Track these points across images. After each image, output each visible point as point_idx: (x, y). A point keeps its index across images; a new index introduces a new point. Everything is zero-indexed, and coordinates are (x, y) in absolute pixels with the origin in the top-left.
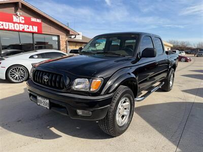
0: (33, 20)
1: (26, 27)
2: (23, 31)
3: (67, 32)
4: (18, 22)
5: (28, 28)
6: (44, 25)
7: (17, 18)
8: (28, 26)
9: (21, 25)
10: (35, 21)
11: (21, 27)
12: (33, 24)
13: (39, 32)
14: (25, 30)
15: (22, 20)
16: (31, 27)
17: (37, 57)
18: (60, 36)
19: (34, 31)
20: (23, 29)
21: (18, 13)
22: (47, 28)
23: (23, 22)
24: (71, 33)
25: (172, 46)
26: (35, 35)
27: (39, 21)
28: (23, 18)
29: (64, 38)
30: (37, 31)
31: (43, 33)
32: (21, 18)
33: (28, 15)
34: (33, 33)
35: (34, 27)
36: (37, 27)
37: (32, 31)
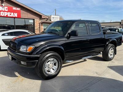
0: (14, 8)
1: (9, 14)
2: (7, 17)
3: (40, 16)
4: (4, 10)
5: (11, 14)
6: (22, 12)
7: (3, 8)
8: (10, 13)
9: (5, 13)
10: (16, 9)
11: (5, 14)
13: (19, 17)
14: (9, 16)
15: (6, 9)
16: (12, 13)
17: (7, 34)
18: (35, 20)
19: (15, 16)
20: (7, 15)
21: (3, 5)
22: (24, 14)
23: (7, 10)
24: (43, 17)
26: (15, 19)
27: (18, 9)
28: (7, 8)
29: (38, 21)
30: (17, 16)
31: (21, 17)
32: (5, 7)
33: (10, 6)
34: (14, 18)
35: (15, 13)
36: (17, 14)
37: (13, 16)
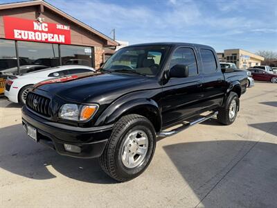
0: (59, 26)
1: (49, 37)
2: (46, 42)
3: (104, 42)
4: (40, 29)
5: (53, 38)
6: (73, 33)
7: (39, 25)
8: (52, 35)
9: (43, 34)
10: (62, 28)
11: (44, 37)
12: (60, 32)
13: (67, 43)
14: (49, 40)
15: (45, 27)
16: (56, 36)
18: (95, 48)
19: (60, 41)
20: (47, 39)
21: (40, 19)
22: (77, 38)
23: (47, 30)
24: (109, 43)
25: (263, 59)
26: (61, 45)
27: (66, 28)
28: (46, 25)
29: (99, 50)
30: (63, 41)
31: (72, 43)
32: (44, 25)
33: (52, 21)
34: (59, 44)
35: (60, 36)
36: (63, 36)
37: (58, 41)
